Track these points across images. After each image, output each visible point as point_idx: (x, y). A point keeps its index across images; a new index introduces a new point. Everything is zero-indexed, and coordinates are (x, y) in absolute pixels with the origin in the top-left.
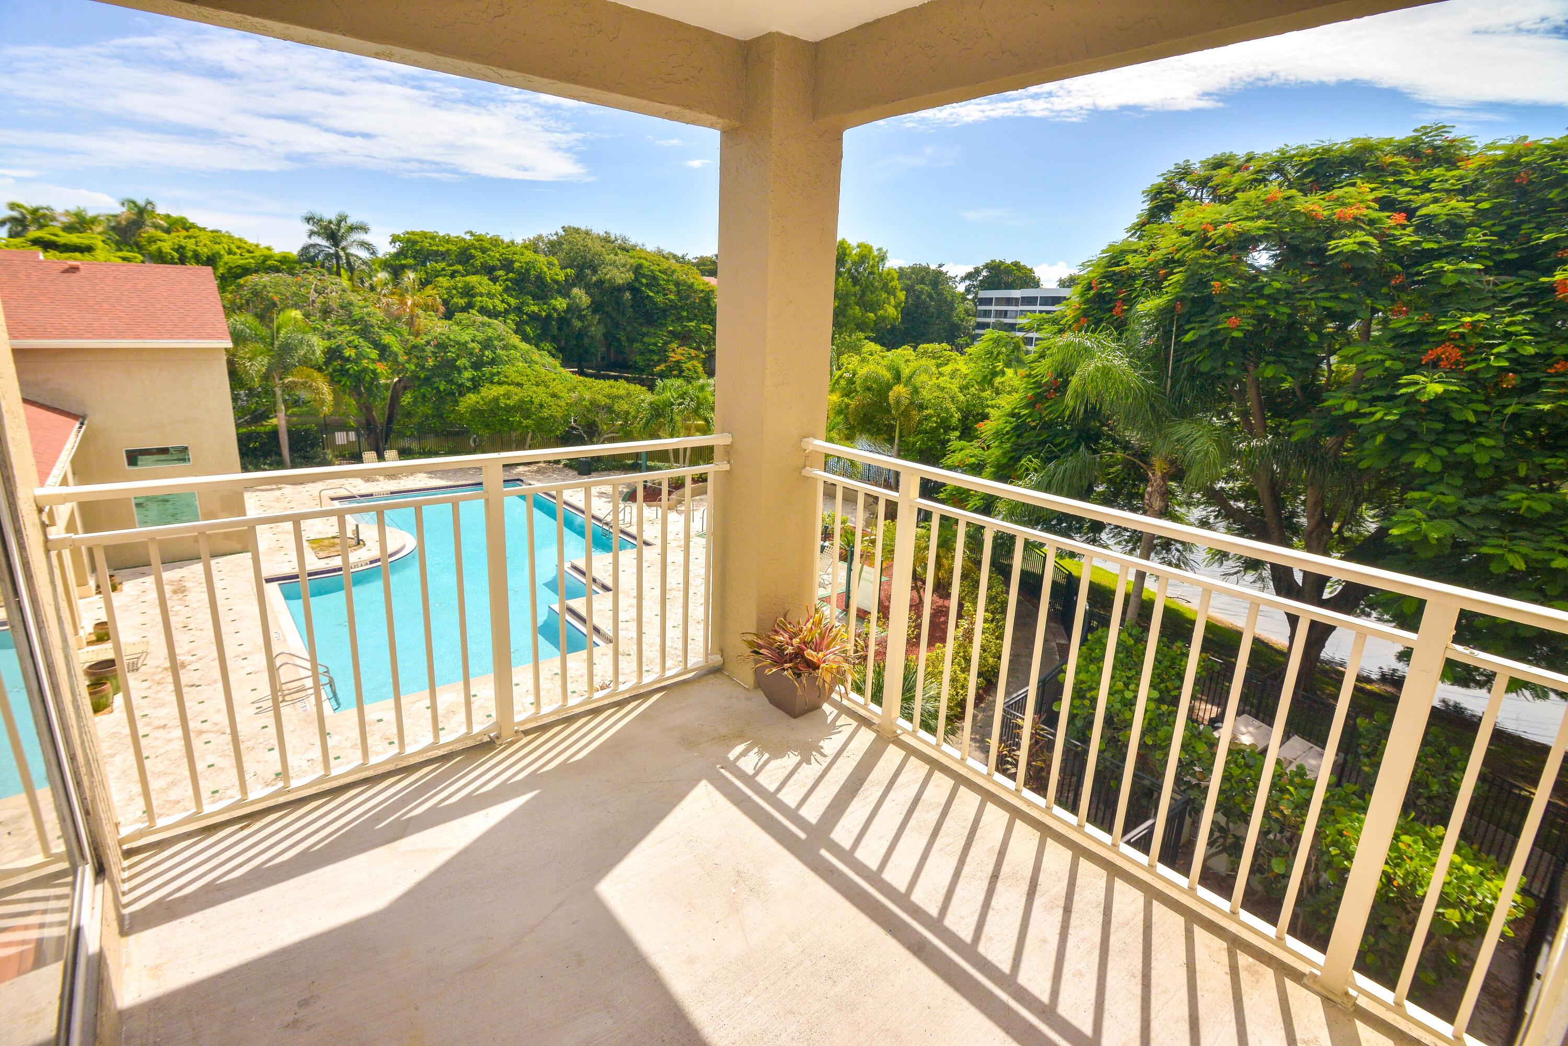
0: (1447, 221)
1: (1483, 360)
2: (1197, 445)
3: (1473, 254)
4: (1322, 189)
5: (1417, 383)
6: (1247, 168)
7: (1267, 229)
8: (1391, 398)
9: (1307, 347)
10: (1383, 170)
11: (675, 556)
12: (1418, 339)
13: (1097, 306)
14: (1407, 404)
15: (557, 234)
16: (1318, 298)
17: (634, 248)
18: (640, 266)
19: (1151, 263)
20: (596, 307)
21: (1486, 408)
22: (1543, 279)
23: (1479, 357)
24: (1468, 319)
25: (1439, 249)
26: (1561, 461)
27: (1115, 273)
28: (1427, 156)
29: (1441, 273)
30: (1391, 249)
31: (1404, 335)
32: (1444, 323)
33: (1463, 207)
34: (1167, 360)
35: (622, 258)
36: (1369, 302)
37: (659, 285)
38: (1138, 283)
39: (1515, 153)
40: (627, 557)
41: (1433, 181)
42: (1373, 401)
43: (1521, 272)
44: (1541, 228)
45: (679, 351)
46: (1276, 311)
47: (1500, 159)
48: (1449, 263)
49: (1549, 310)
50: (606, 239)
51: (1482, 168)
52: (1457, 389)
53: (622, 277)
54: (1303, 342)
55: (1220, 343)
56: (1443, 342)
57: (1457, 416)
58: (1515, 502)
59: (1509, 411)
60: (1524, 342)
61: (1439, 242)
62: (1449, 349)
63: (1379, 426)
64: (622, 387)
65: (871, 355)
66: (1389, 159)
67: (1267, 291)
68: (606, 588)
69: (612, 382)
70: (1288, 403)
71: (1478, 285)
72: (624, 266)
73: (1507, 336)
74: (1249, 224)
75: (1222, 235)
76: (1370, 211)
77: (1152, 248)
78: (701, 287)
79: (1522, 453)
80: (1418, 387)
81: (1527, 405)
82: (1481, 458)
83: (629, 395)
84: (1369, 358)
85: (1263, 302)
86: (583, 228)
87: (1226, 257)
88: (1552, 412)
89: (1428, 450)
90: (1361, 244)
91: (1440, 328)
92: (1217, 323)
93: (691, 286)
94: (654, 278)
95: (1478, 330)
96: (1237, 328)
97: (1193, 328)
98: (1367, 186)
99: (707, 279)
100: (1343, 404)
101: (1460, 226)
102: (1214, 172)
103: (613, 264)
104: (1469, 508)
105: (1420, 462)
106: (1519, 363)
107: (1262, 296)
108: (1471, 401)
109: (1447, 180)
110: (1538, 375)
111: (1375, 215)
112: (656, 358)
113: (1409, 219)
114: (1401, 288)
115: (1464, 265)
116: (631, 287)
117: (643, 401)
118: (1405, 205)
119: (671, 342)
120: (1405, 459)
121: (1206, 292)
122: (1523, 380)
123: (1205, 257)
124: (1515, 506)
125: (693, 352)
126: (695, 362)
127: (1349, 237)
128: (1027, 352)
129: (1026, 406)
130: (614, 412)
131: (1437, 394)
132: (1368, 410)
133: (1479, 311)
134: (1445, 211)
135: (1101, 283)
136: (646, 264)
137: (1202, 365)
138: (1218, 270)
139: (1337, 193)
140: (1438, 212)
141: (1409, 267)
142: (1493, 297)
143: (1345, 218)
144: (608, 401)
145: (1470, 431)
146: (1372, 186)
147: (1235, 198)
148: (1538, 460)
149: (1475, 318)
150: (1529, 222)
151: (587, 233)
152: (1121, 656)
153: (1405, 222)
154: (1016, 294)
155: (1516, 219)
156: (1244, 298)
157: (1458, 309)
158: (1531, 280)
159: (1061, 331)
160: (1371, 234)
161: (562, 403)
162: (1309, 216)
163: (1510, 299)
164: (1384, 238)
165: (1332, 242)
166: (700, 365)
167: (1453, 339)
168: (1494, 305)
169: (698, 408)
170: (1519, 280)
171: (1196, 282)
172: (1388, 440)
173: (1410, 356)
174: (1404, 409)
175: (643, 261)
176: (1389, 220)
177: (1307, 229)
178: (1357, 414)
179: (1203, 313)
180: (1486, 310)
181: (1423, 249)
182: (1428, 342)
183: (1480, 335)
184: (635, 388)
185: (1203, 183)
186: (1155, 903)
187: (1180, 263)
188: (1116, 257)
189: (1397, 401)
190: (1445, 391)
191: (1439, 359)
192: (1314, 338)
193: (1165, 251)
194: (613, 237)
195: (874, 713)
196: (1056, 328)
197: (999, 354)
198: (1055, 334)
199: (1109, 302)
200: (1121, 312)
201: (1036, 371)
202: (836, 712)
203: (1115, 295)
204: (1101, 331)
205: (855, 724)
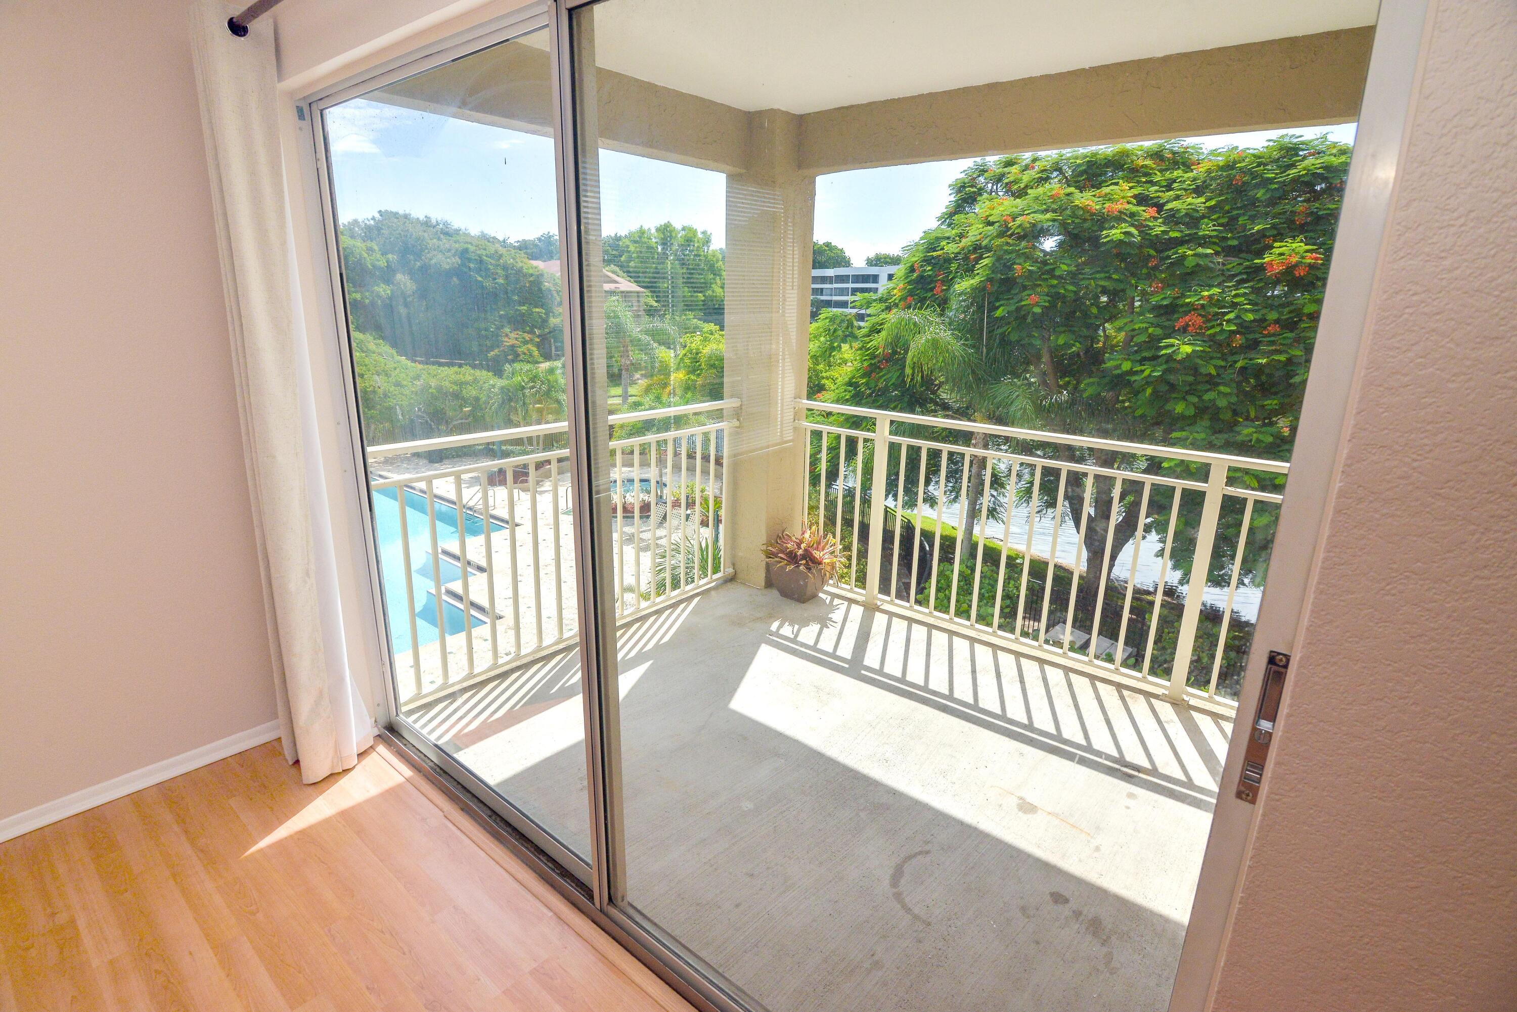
0: (1187, 214)
1: (1218, 325)
2: (1016, 403)
3: (1204, 242)
4: (1093, 186)
5: (1173, 346)
6: (1033, 168)
7: (1054, 220)
8: (1155, 358)
9: (1090, 318)
10: (1137, 171)
11: (546, 534)
12: (1169, 311)
13: (920, 286)
14: (1167, 362)
15: (373, 218)
16: (1096, 278)
17: (457, 231)
18: (466, 251)
19: (963, 249)
20: (423, 293)
21: (1223, 363)
22: (1256, 261)
23: (1215, 323)
24: (1206, 293)
25: (1182, 237)
26: (1275, 402)
27: (933, 258)
28: (1169, 159)
29: (1184, 257)
30: (1147, 237)
31: (1161, 307)
32: (1189, 297)
33: (1199, 202)
34: (982, 334)
35: (445, 243)
36: (1133, 282)
37: (487, 269)
38: (954, 267)
39: (1232, 160)
40: (500, 539)
41: (1175, 181)
42: (1142, 361)
43: (1242, 255)
44: (1252, 219)
45: (513, 335)
46: (1065, 290)
47: (1221, 164)
48: (1189, 249)
49: (1261, 285)
50: (427, 224)
51: (1209, 171)
52: (1202, 349)
53: (447, 262)
54: (1086, 315)
55: (1024, 317)
56: (1190, 311)
57: (1203, 370)
58: (1247, 435)
59: (1239, 365)
60: (1246, 310)
61: (1182, 232)
62: (1194, 317)
63: (1148, 382)
64: (468, 373)
65: (712, 334)
66: (1140, 162)
67: (1057, 273)
68: (481, 569)
69: (456, 369)
70: (1074, 364)
71: (1212, 265)
72: (449, 250)
73: (1234, 305)
74: (1039, 217)
75: (1020, 226)
76: (1131, 206)
77: (961, 236)
78: (531, 271)
79: (1250, 397)
80: (1174, 348)
81: (1251, 359)
82: (1222, 403)
83: (476, 381)
84: (1136, 327)
85: (1055, 282)
86: (401, 212)
87: (1024, 244)
88: (1267, 364)
89: (1184, 399)
90: (1127, 234)
91: (1187, 300)
92: (1021, 300)
93: (520, 271)
94: (481, 261)
95: (1213, 302)
96: (1036, 304)
97: (1001, 305)
98: (1126, 186)
99: (535, 263)
100: (1121, 365)
101: (1197, 219)
102: (1006, 170)
103: (438, 249)
104: (1216, 442)
105: (1180, 408)
106: (1244, 327)
107: (1054, 277)
108: (1212, 358)
109: (1185, 181)
110: (1257, 336)
111: (1135, 209)
112: (488, 343)
113: (1159, 212)
114: (1155, 268)
115: (1200, 250)
116: (456, 272)
117: (494, 386)
118: (1155, 200)
119: (503, 327)
120: (1168, 407)
121: (1010, 274)
122: (1247, 339)
123: (1008, 244)
124: (1248, 438)
125: (527, 337)
126: (530, 346)
127: (1117, 228)
128: (860, 328)
129: (862, 377)
130: (463, 398)
131: (1187, 354)
132: (1139, 368)
133: (1213, 286)
134: (1185, 206)
135: (922, 266)
136: (472, 248)
137: (1012, 335)
138: (1019, 256)
139: (1105, 190)
140: (1180, 207)
141: (1162, 251)
142: (1223, 274)
143: (1112, 212)
144: (455, 388)
145: (1212, 382)
146: (1131, 185)
147: (1027, 194)
148: (1260, 403)
149: (1211, 292)
150: (1244, 214)
151: (406, 217)
152: (962, 583)
153: (1157, 215)
154: (830, 272)
155: (1235, 212)
156: (1040, 278)
157: (1199, 285)
158: (1248, 261)
159: (889, 309)
160: (1132, 225)
161: (407, 392)
162: (1085, 209)
163: (1234, 276)
164: (1142, 228)
165: (1104, 232)
166: (535, 349)
167: (1196, 309)
168: (1224, 281)
169: (549, 390)
170: (1241, 261)
171: (1003, 265)
172: (1155, 393)
173: (1167, 324)
174: (1164, 367)
175: (469, 246)
176: (1146, 213)
177: (1085, 220)
178: (1131, 372)
179: (1009, 291)
180: (1218, 285)
181: (1171, 238)
182: (1179, 312)
183: (1215, 305)
184: (482, 374)
185: (999, 179)
186: (1070, 674)
187: (988, 249)
188: (932, 243)
189: (1160, 360)
190: (1193, 351)
191: (1187, 325)
192: (1094, 310)
193: (973, 239)
194: (434, 221)
195: (859, 594)
196: (883, 306)
197: (835, 331)
198: (883, 311)
199: (930, 283)
200: (941, 292)
201: (870, 344)
202: (829, 598)
203: (935, 277)
204: (926, 308)
205: (846, 603)
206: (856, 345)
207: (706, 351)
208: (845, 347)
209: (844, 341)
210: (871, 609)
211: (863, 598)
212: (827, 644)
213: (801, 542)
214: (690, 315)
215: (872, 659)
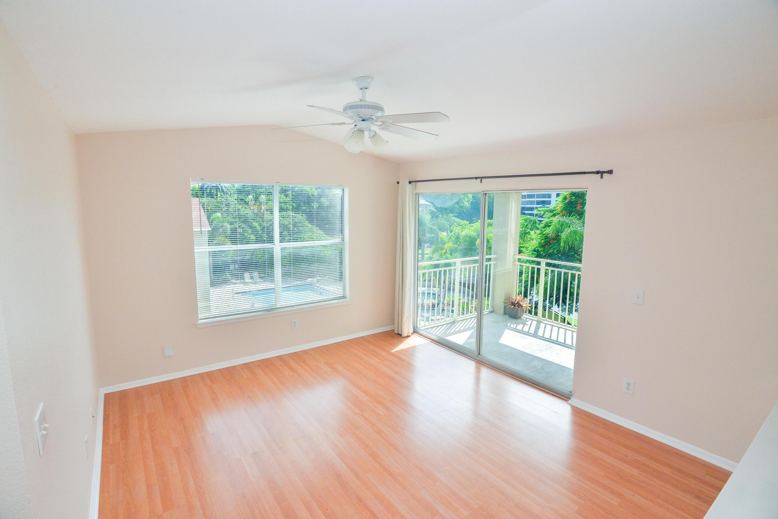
13: (570, 206)
27: (576, 193)
129: (541, 247)
135: (570, 197)
159: (554, 215)
195: (535, 318)
196: (551, 214)
197: (527, 225)
198: (551, 216)
199: (575, 204)
200: (580, 208)
201: (545, 232)
202: (525, 319)
203: (577, 202)
204: (572, 216)
205: (531, 320)
206: (538, 232)
207: (463, 233)
208: (532, 232)
209: (532, 229)
210: (539, 322)
211: (537, 319)
212: (526, 329)
213: (516, 299)
214: (451, 215)
215: (540, 333)
